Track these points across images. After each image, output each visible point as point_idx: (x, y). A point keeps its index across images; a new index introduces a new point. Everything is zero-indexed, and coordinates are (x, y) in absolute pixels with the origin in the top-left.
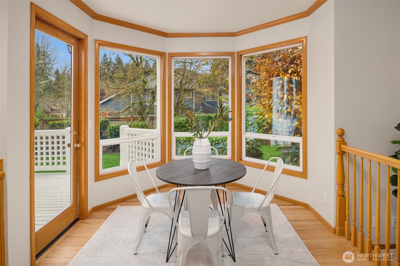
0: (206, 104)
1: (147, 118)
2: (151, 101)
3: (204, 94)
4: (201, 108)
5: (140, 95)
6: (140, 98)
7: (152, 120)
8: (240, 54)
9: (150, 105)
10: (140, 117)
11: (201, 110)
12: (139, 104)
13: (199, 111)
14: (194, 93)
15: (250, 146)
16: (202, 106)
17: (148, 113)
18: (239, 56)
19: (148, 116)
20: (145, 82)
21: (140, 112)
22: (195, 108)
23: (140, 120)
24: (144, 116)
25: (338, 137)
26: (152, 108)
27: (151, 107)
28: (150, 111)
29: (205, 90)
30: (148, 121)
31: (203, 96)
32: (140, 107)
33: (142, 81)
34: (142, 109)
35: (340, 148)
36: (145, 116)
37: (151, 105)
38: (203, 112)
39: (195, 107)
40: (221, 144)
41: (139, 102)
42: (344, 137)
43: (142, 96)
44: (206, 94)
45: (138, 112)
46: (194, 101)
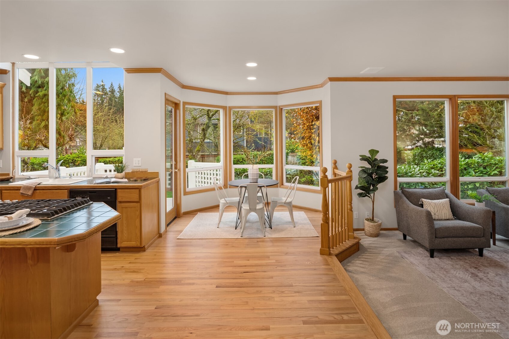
0: (259, 141)
1: (198, 156)
2: (202, 139)
3: (256, 131)
4: (253, 146)
5: (189, 132)
6: (190, 135)
7: (202, 158)
8: (281, 108)
9: (200, 143)
10: (190, 155)
11: (253, 148)
12: (189, 141)
13: (250, 149)
14: (245, 129)
15: (291, 176)
16: (254, 143)
17: (199, 151)
18: (280, 109)
19: (199, 154)
20: (195, 119)
21: (190, 149)
22: (247, 146)
23: (191, 158)
24: (194, 154)
25: (333, 165)
26: (203, 145)
27: (201, 144)
28: (200, 148)
29: (257, 127)
30: (199, 159)
31: (255, 133)
32: (190, 145)
33: (192, 117)
34: (192, 146)
35: (334, 171)
36: (196, 154)
37: (202, 142)
38: (255, 150)
39: (246, 144)
40: (269, 175)
41: (190, 139)
42: (336, 164)
43: (192, 133)
44: (258, 130)
45: (188, 149)
46: (245, 138)
